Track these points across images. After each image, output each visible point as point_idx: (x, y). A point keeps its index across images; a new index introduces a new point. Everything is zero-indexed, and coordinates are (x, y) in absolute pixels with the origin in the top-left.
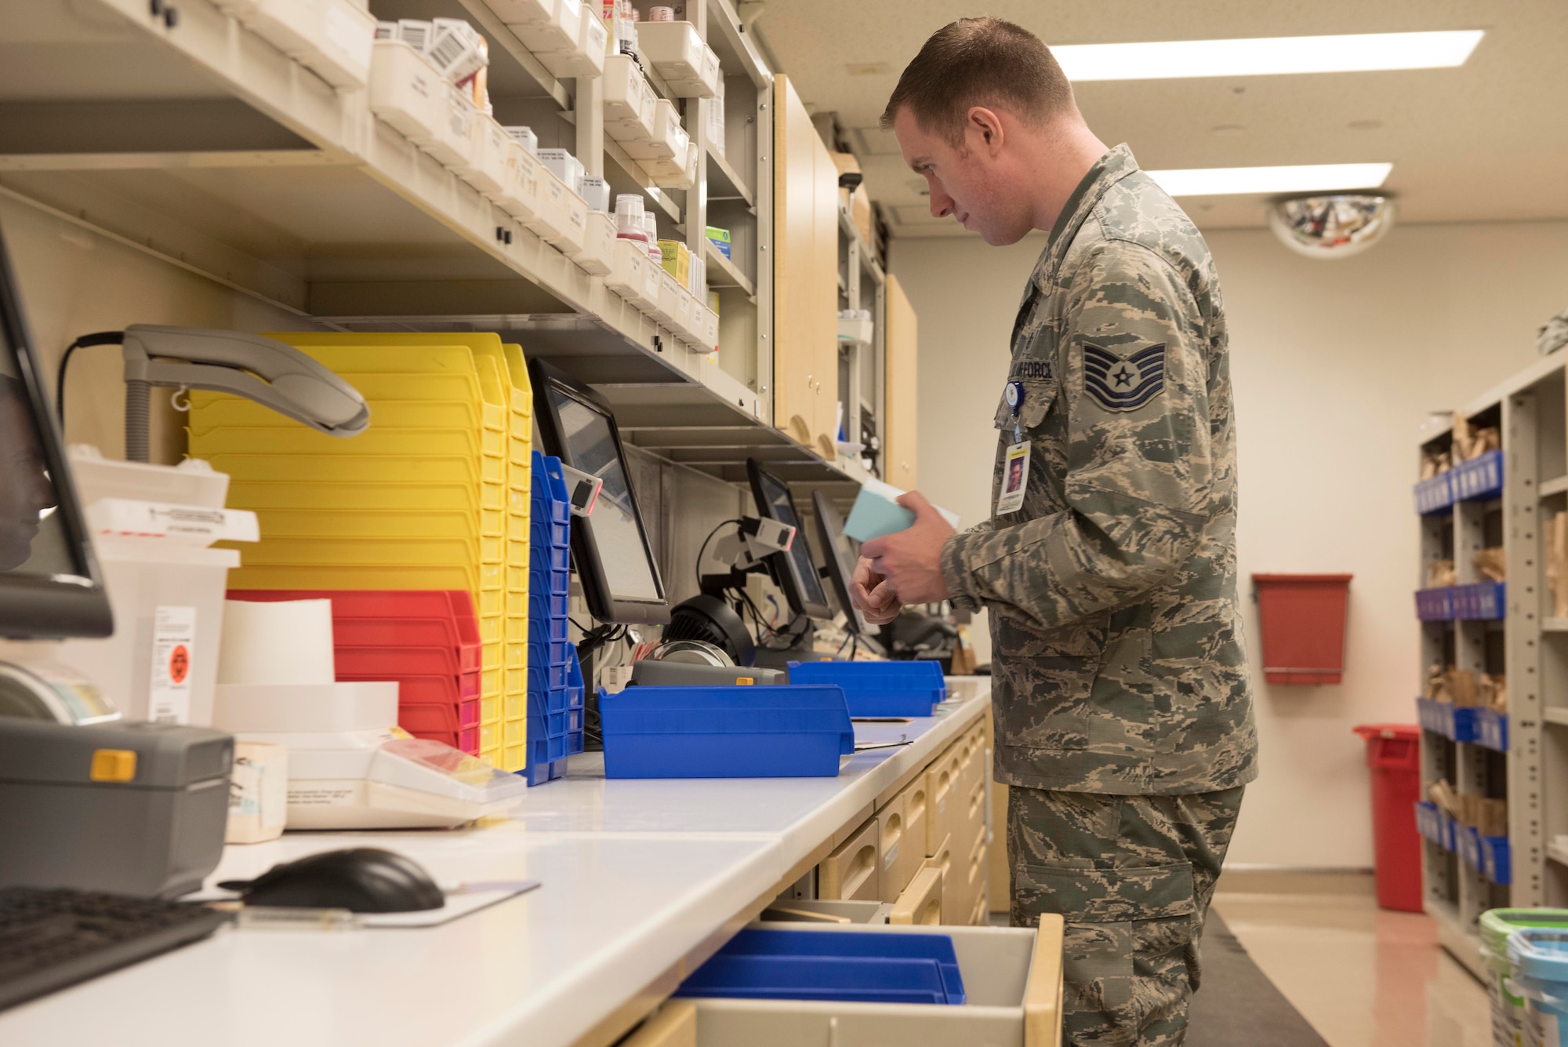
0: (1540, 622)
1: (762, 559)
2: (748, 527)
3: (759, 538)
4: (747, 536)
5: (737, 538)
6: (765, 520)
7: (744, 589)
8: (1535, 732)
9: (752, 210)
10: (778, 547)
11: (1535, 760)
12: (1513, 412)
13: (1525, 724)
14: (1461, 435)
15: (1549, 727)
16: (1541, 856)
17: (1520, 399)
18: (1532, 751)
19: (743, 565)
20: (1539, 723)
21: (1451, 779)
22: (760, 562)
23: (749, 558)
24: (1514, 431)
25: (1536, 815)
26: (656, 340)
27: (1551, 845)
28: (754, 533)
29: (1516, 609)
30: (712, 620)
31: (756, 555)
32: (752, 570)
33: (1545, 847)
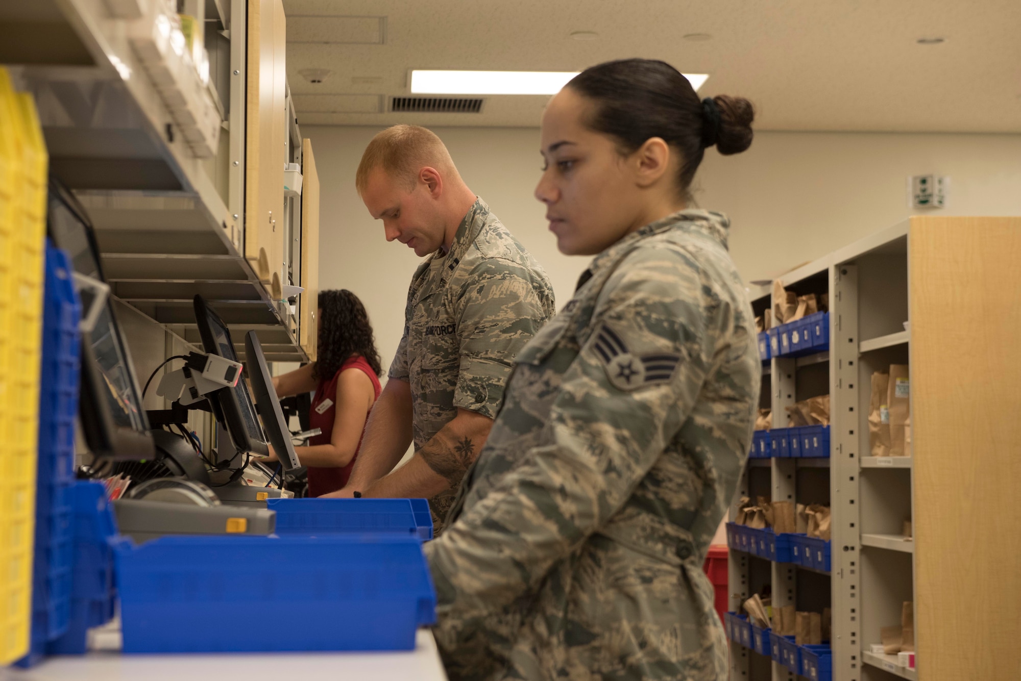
0: (860, 460)
1: (206, 395)
2: (195, 363)
3: (206, 374)
4: (194, 372)
5: (182, 374)
6: (212, 356)
7: (186, 425)
8: (855, 555)
9: (225, 33)
10: (225, 383)
11: (854, 580)
12: (839, 279)
13: (846, 548)
14: (780, 299)
15: (867, 550)
16: (858, 663)
17: (844, 268)
18: (852, 572)
19: (186, 400)
20: (858, 548)
21: (765, 593)
22: (204, 398)
23: (194, 392)
24: (839, 296)
25: (855, 627)
26: (169, 128)
27: (867, 653)
28: (201, 369)
29: (840, 448)
30: (168, 456)
31: (203, 390)
32: (194, 407)
33: (862, 654)
